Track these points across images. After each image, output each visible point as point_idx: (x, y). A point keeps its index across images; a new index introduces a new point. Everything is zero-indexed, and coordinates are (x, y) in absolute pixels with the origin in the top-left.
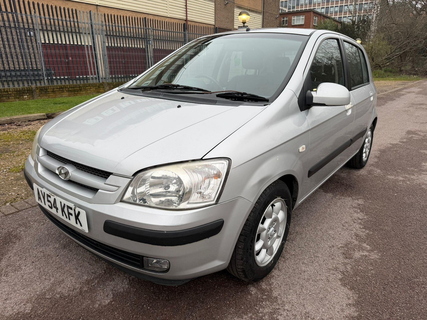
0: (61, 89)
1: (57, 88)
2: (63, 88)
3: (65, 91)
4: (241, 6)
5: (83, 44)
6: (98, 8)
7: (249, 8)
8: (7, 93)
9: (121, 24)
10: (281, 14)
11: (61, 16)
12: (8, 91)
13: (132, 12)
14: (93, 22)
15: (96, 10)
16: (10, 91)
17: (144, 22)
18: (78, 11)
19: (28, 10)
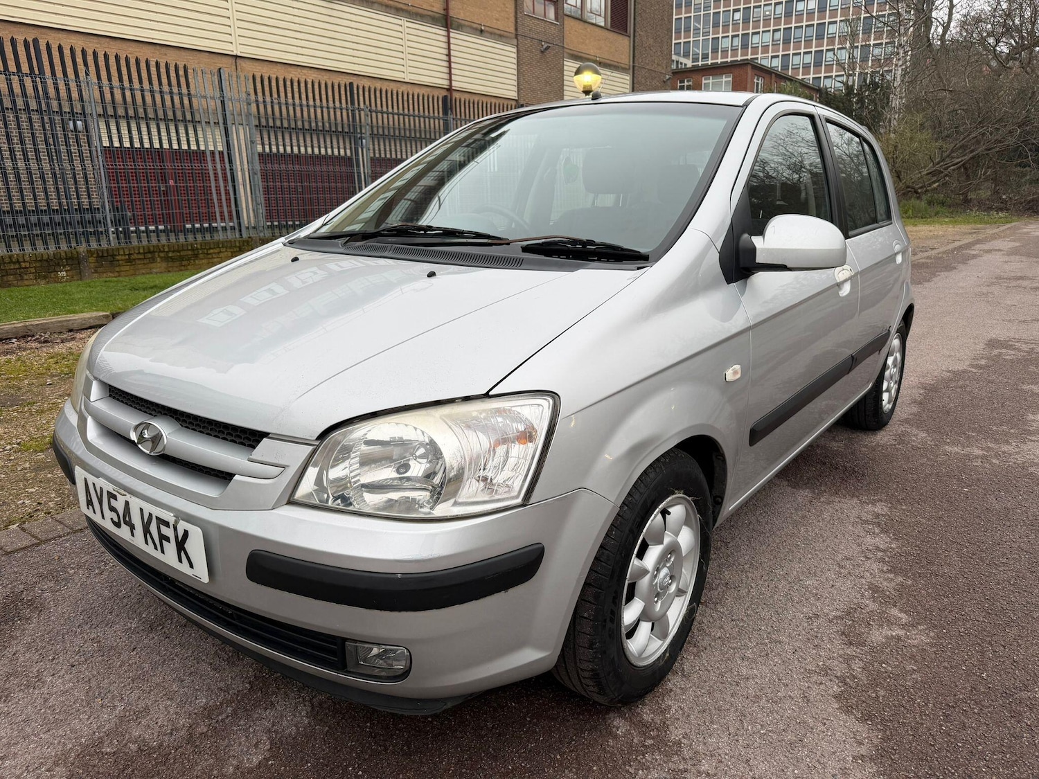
0: (150, 255)
1: (139, 253)
2: (154, 252)
3: (159, 260)
4: (580, 54)
5: (202, 148)
6: (238, 64)
7: (598, 59)
8: (17, 266)
9: (293, 98)
10: (675, 73)
11: (150, 82)
12: (21, 260)
13: (319, 71)
14: (227, 94)
15: (235, 67)
16: (24, 262)
17: (348, 94)
18: (190, 71)
19: (70, 70)
